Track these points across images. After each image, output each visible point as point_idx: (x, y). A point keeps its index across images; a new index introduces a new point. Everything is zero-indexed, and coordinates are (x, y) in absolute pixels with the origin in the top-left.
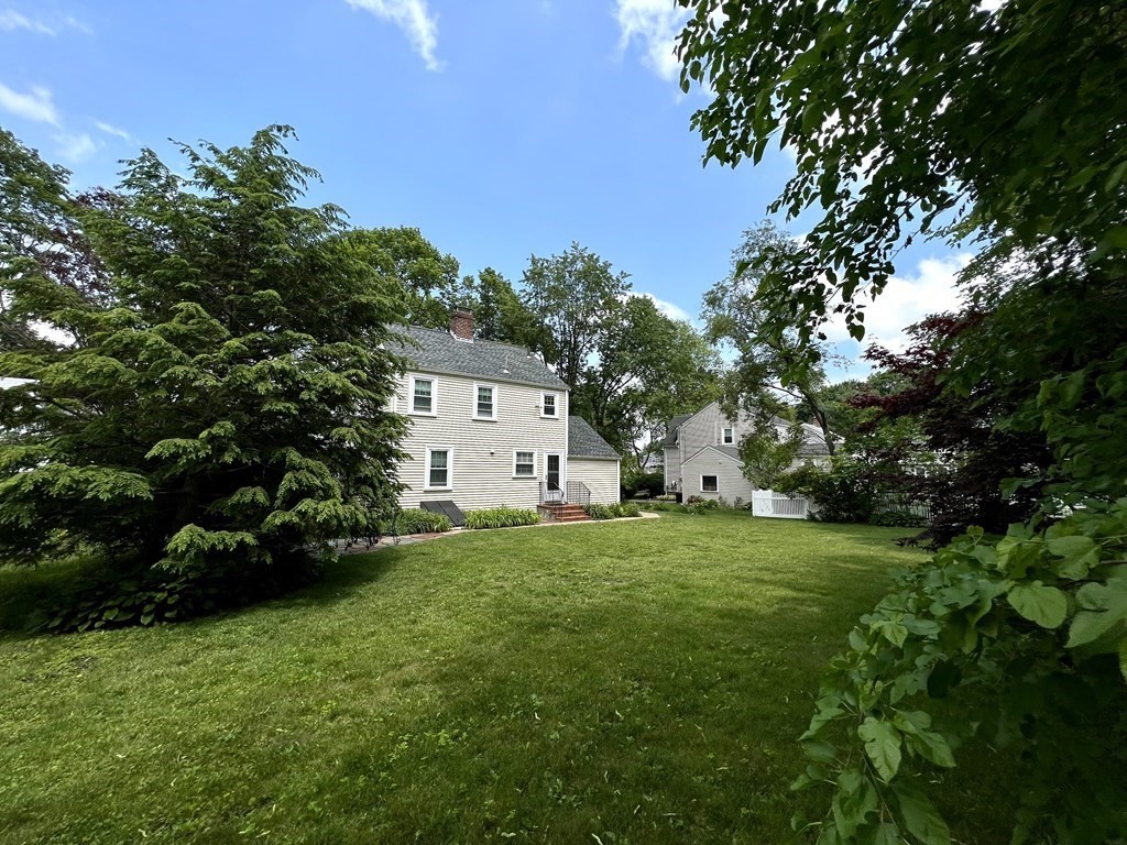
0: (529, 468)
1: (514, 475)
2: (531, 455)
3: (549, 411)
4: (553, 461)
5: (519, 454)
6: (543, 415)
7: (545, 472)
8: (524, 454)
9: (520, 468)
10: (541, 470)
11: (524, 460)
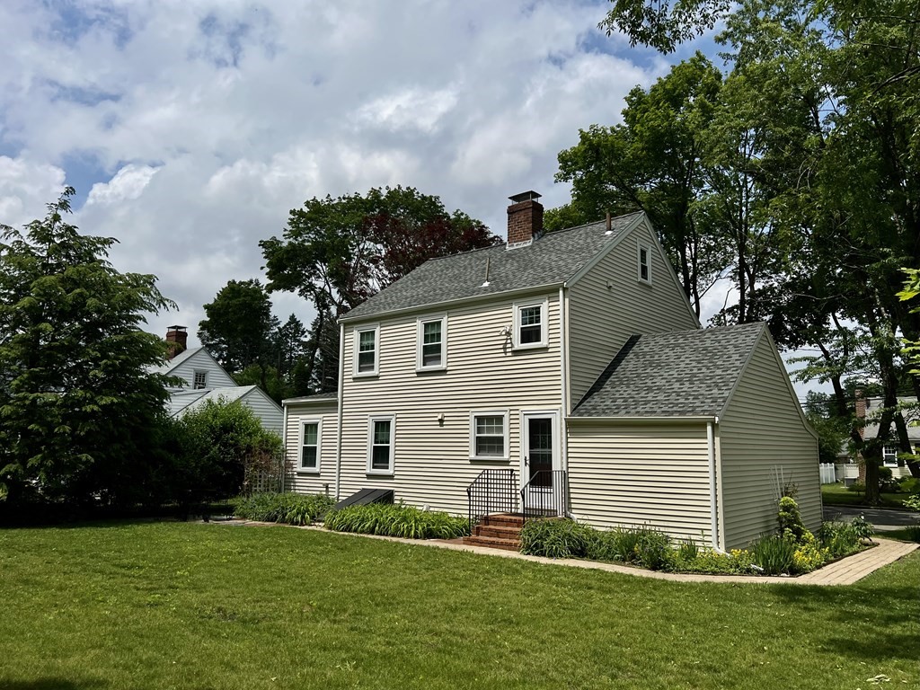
0: (497, 444)
1: (473, 456)
2: (499, 419)
3: (530, 334)
4: (540, 430)
5: (480, 419)
6: (518, 346)
7: (524, 450)
8: (490, 419)
9: (483, 444)
10: (518, 448)
11: (490, 430)
